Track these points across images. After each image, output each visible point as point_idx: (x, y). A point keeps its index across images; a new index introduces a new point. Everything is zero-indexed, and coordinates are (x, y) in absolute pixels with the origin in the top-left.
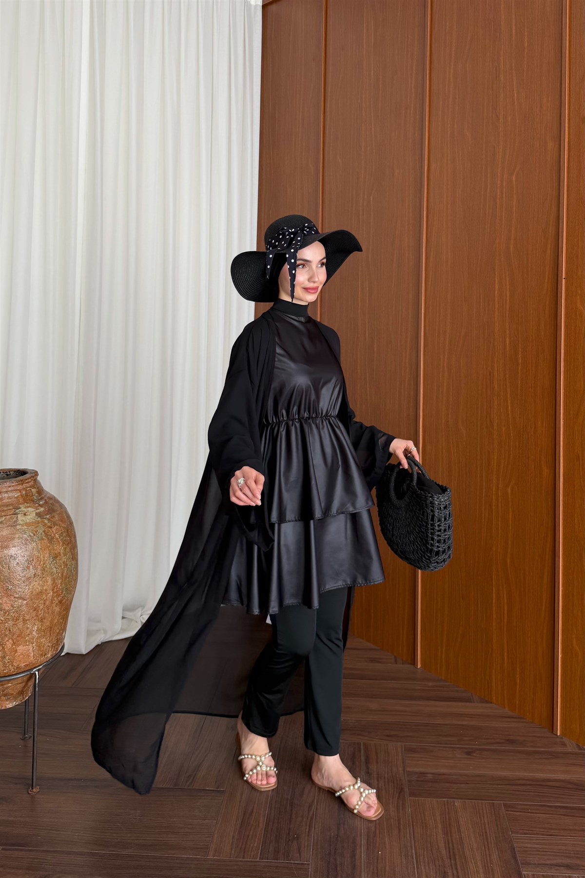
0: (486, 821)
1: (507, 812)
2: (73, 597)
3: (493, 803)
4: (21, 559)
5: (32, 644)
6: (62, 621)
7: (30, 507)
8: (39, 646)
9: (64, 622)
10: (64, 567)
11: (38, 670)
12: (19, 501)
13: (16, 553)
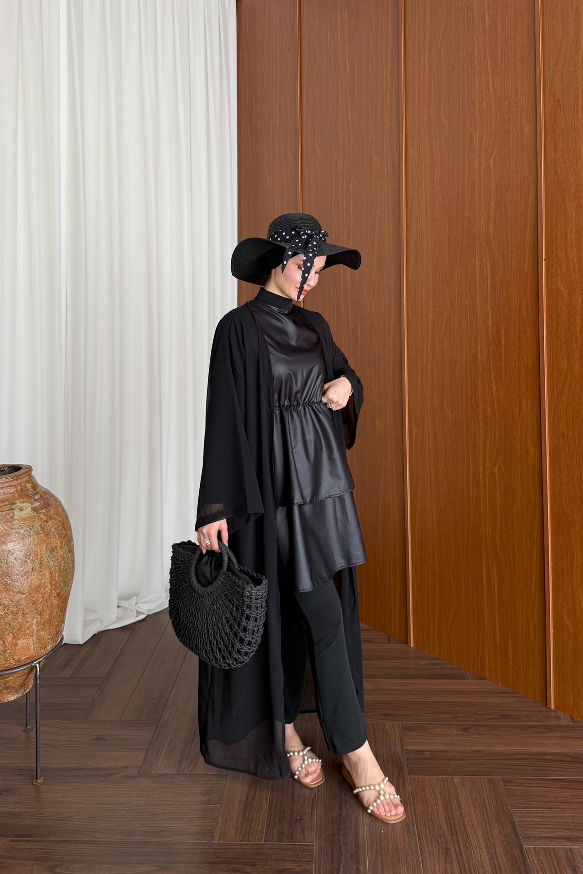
0: (486, 797)
1: (505, 787)
2: (70, 590)
3: (492, 779)
4: (19, 554)
5: (32, 637)
6: (60, 613)
7: (25, 502)
8: (39, 639)
9: (62, 614)
10: (61, 560)
11: (39, 663)
12: (15, 497)
13: (14, 548)
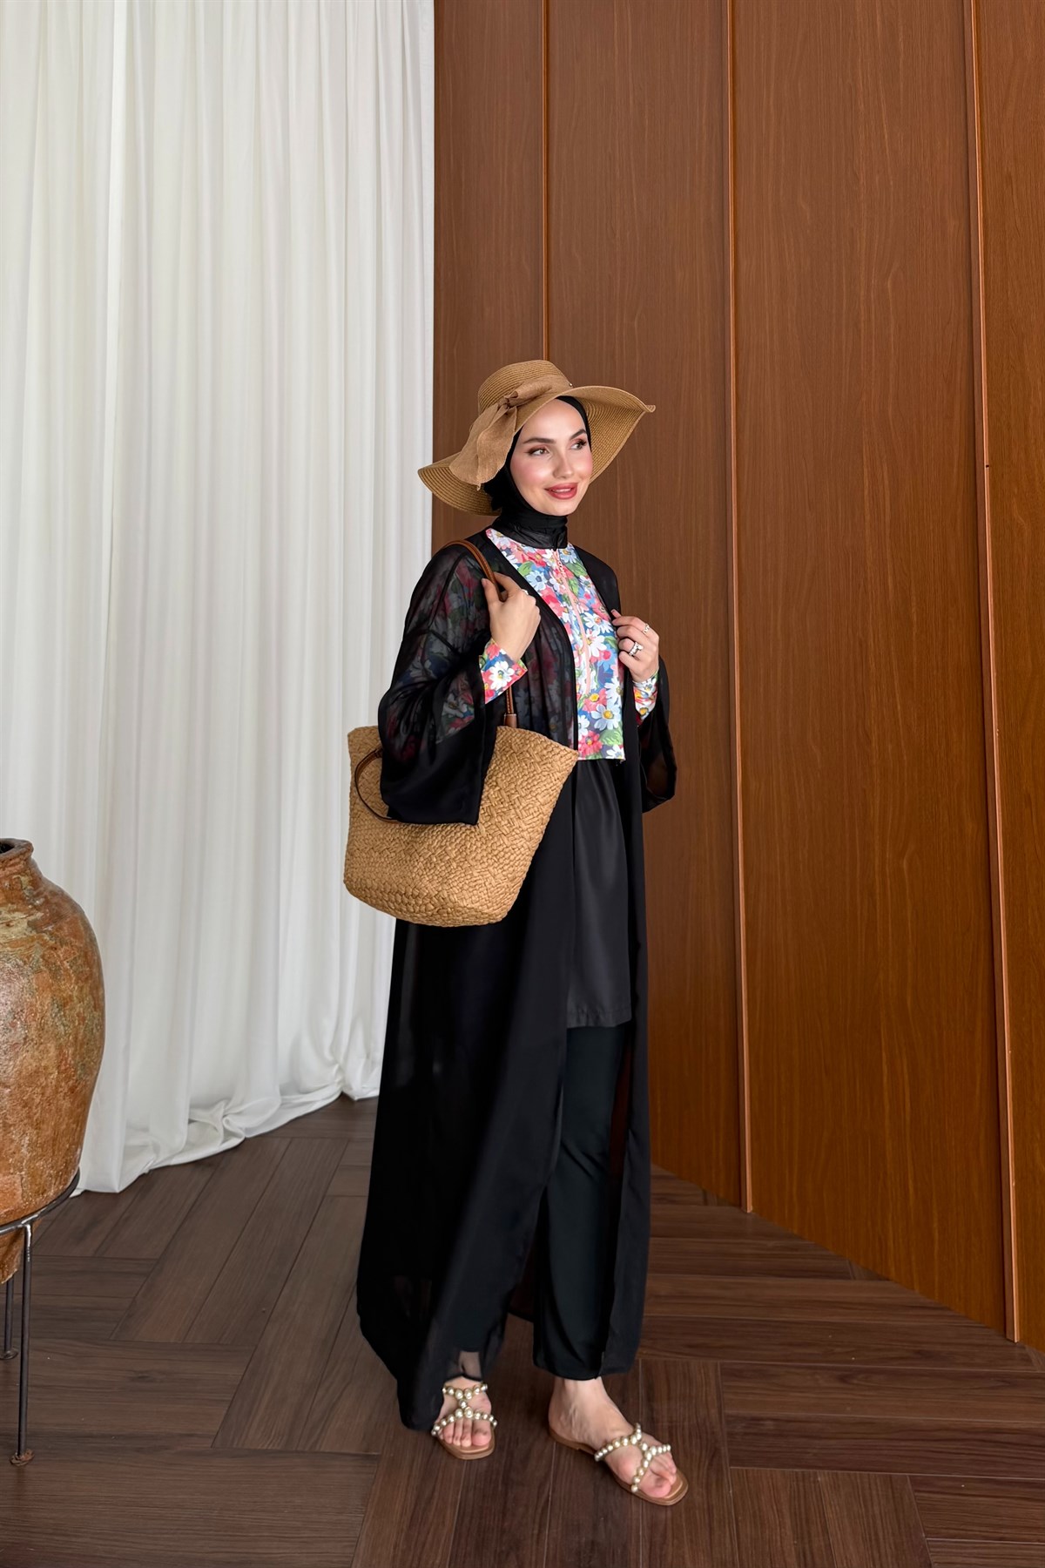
0: (877, 1512)
1: (916, 1494)
2: (95, 1081)
3: (890, 1476)
5: (21, 1172)
6: (74, 1126)
7: (17, 910)
8: (33, 1175)
9: (79, 1129)
10: (79, 1024)
11: (31, 1223)
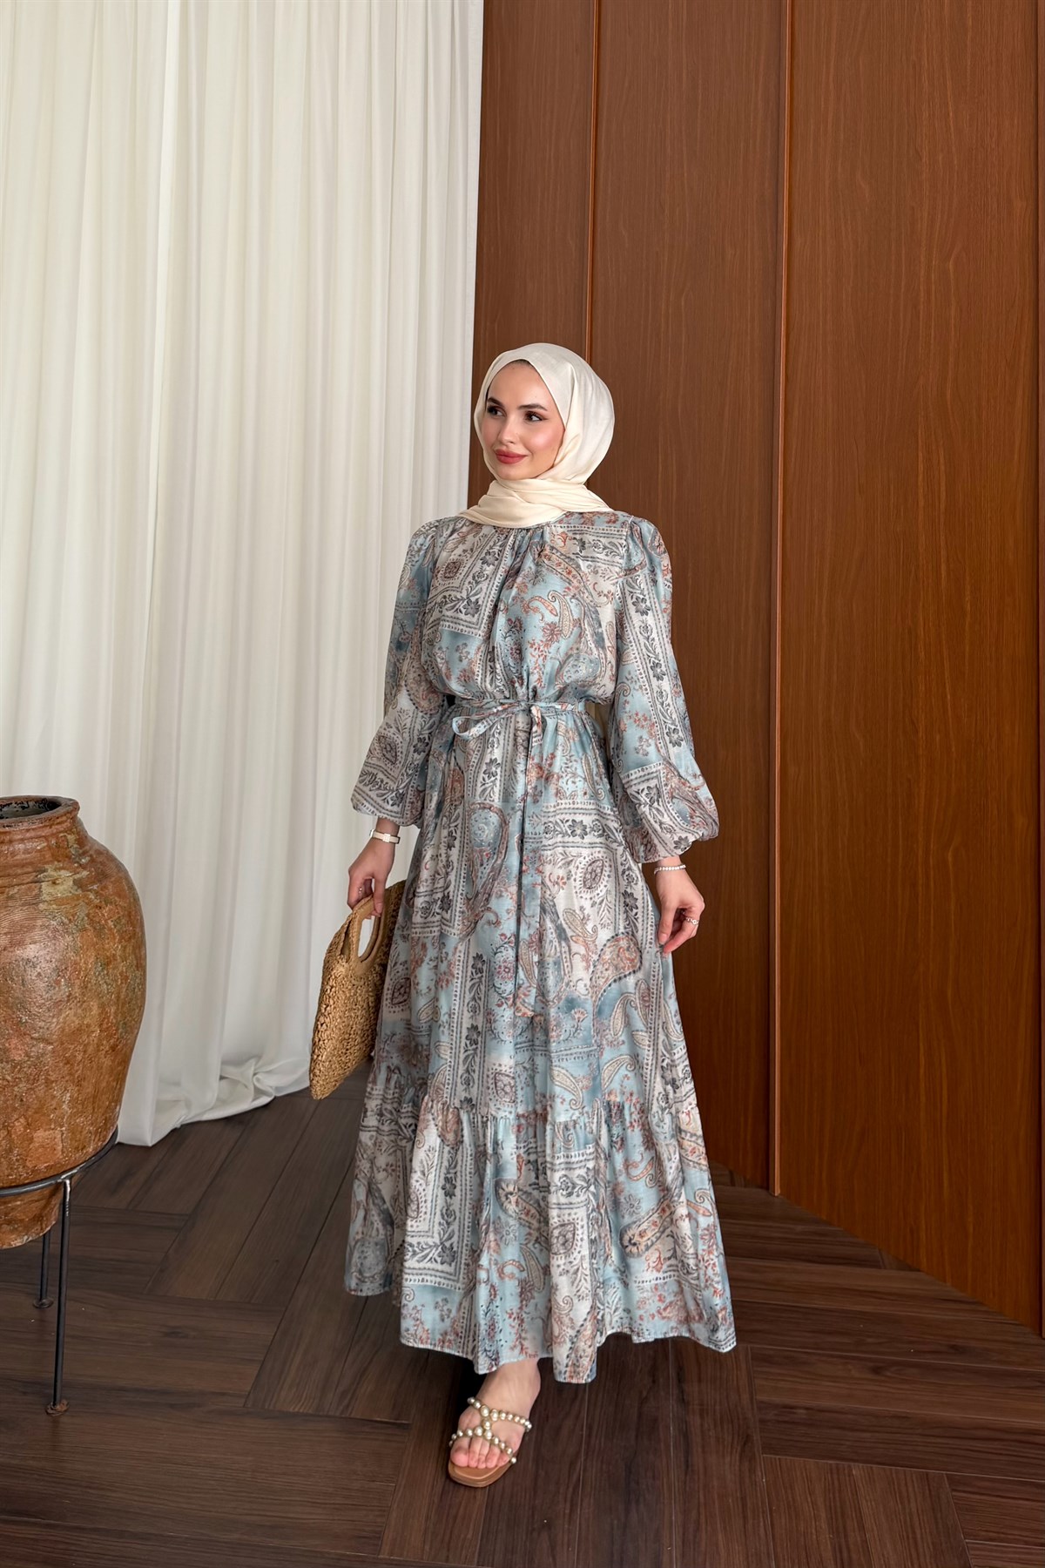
0: (914, 1510)
1: (954, 1493)
2: (135, 1041)
3: (927, 1474)
4: (45, 967)
5: (61, 1127)
6: (114, 1084)
7: (63, 868)
8: (73, 1131)
9: (118, 1086)
10: (122, 983)
11: (70, 1178)
12: (45, 858)
13: (37, 955)
